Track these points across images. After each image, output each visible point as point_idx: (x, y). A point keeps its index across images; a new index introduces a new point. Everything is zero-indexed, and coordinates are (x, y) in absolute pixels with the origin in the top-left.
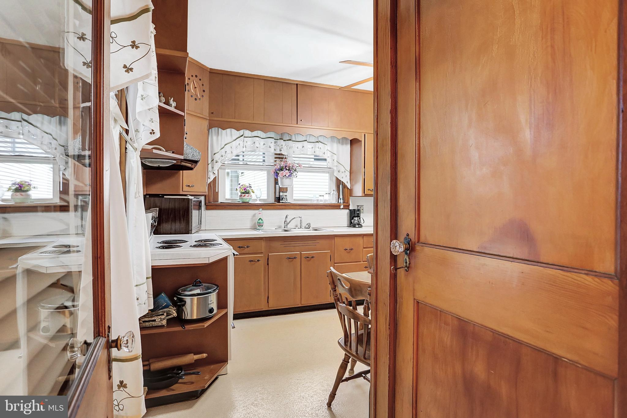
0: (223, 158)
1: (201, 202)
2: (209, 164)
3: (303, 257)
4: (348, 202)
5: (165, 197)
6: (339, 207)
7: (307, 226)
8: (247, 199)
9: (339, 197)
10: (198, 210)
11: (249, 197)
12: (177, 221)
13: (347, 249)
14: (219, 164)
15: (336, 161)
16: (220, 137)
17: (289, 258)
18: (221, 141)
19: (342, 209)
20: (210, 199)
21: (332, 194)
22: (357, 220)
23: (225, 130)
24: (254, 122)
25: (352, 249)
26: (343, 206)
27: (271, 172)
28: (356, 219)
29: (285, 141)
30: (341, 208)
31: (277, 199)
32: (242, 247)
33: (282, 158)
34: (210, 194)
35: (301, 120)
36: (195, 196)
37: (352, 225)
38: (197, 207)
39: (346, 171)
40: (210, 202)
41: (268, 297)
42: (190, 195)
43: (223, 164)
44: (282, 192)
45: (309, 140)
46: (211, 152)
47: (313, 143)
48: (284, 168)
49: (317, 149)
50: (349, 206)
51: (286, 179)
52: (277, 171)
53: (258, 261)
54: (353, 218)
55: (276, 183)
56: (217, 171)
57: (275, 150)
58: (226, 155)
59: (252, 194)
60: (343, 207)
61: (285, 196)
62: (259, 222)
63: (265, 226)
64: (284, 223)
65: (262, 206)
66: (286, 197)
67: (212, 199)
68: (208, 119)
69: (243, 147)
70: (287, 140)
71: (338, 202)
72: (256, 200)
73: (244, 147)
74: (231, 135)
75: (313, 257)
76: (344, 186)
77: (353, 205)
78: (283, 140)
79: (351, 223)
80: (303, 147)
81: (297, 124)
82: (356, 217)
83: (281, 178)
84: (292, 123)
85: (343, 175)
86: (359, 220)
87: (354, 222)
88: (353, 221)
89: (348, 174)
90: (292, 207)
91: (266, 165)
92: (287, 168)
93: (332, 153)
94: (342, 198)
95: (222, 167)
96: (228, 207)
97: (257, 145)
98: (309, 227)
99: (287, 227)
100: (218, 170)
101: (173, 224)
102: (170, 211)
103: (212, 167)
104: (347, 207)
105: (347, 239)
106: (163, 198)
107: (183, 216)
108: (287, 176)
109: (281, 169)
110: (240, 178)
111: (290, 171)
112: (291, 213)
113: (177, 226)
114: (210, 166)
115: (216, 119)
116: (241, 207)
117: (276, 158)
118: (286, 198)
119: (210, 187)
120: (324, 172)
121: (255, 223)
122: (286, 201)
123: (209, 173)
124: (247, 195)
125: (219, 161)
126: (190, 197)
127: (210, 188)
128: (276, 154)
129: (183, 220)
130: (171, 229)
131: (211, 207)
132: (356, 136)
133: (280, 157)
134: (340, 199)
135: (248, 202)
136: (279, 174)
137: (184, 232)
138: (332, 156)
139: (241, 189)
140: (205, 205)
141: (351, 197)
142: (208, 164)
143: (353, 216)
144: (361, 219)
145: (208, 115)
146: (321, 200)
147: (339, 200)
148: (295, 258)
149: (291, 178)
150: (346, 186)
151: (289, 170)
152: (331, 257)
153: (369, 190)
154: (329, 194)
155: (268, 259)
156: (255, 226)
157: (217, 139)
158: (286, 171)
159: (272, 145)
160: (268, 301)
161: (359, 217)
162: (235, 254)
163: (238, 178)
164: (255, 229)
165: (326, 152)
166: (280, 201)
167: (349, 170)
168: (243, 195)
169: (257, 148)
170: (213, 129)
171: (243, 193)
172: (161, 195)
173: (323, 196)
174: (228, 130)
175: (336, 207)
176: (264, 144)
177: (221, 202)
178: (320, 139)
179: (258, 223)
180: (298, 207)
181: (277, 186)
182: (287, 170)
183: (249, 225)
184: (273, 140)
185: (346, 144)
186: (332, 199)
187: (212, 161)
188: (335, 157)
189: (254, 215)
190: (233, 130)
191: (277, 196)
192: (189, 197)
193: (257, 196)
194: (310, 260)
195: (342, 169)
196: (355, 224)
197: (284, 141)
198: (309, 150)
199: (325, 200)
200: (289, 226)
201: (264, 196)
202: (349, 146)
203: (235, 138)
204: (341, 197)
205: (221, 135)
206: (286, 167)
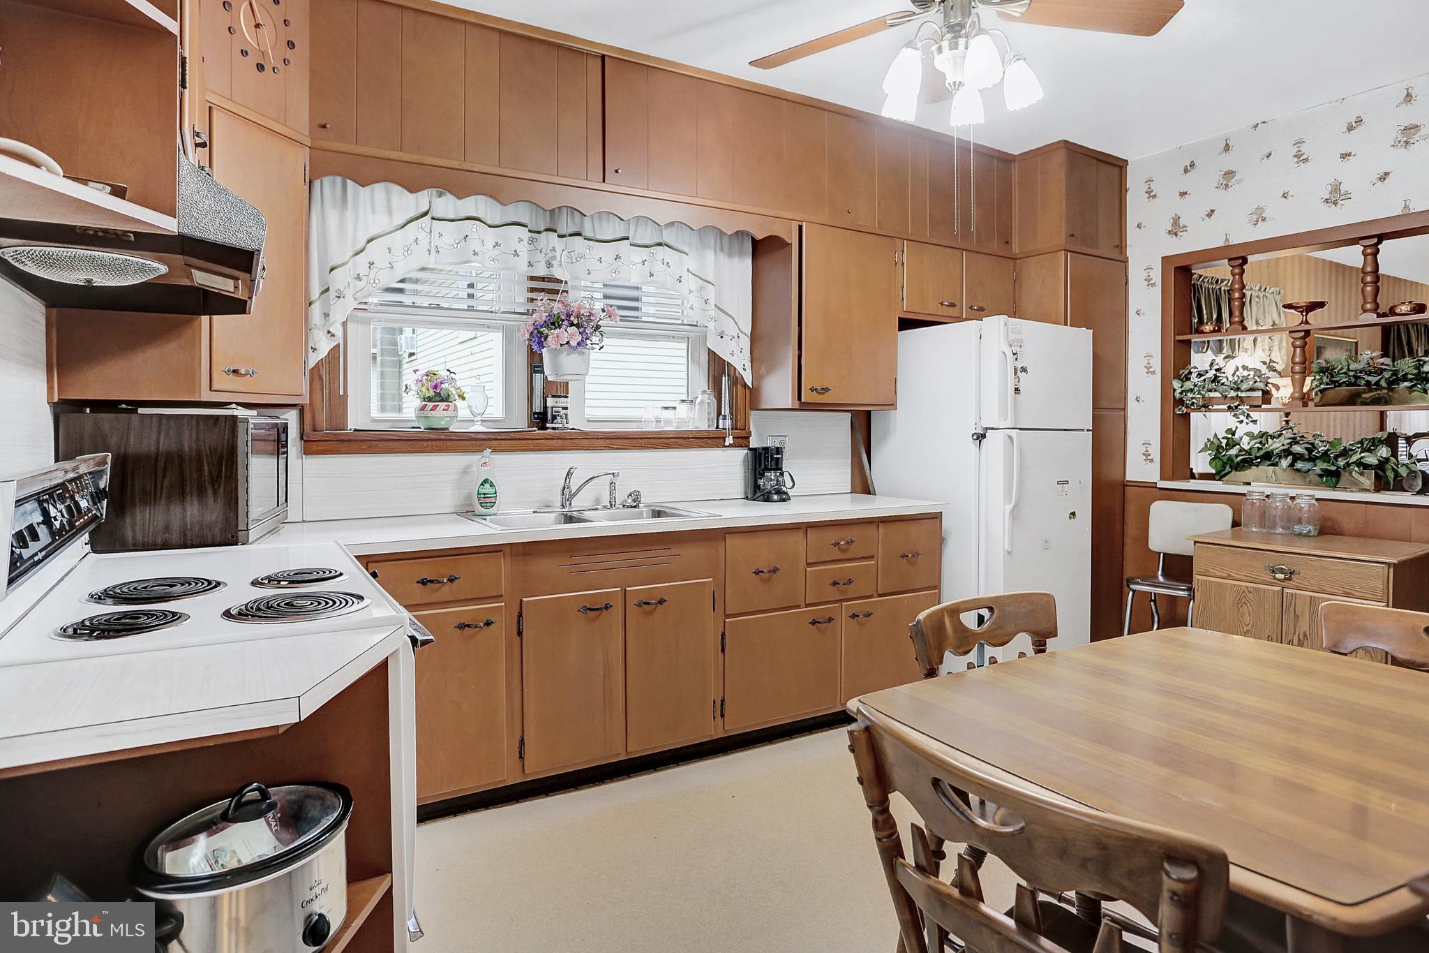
0: (361, 284)
1: (285, 428)
2: (315, 301)
3: (632, 601)
4: (745, 427)
5: (141, 411)
6: (722, 440)
7: (630, 501)
8: (442, 418)
9: (719, 413)
10: (272, 454)
11: (450, 413)
12: (188, 498)
13: (762, 572)
14: (350, 304)
15: (713, 306)
16: (349, 214)
17: (590, 609)
18: (355, 228)
19: (730, 446)
20: (318, 418)
21: (699, 404)
22: (773, 478)
23: (367, 188)
24: (466, 166)
25: (775, 570)
26: (733, 438)
27: (522, 332)
28: (772, 475)
29: (563, 236)
30: (727, 444)
31: (535, 418)
32: (431, 581)
33: (557, 292)
34: (317, 403)
35: (617, 171)
36: (262, 410)
37: (757, 493)
38: (271, 446)
39: (740, 334)
40: (318, 427)
41: (522, 741)
42: (238, 404)
43: (361, 303)
44: (553, 396)
45: (633, 239)
46: (322, 262)
47: (647, 247)
48: (563, 320)
49: (659, 267)
50: (749, 437)
51: (568, 354)
52: (542, 330)
53: (488, 624)
54: (762, 475)
55: (535, 365)
56: (341, 329)
57: (530, 265)
58: (372, 276)
59: (459, 403)
60: (732, 442)
61: (564, 408)
62: (484, 491)
63: (503, 506)
64: (560, 493)
65: (490, 439)
66: (565, 411)
67: (323, 418)
68: (310, 145)
69: (429, 251)
70: (570, 235)
71: (717, 427)
72: (473, 421)
73: (433, 251)
74: (390, 211)
75: (661, 602)
76: (736, 380)
77: (760, 435)
78: (555, 234)
79: (756, 487)
80: (618, 257)
81: (604, 181)
82: (769, 470)
83: (551, 351)
84: (588, 179)
85: (733, 346)
86: (780, 479)
87: (764, 484)
88: (761, 482)
89: (746, 342)
90: (585, 442)
91: (504, 312)
92: (572, 318)
93: (701, 279)
94: (727, 412)
95: (360, 314)
96: (381, 444)
97: (474, 244)
98: (635, 504)
99: (570, 504)
100: (344, 324)
101: (176, 510)
102: (161, 465)
103: (324, 314)
104: (742, 440)
105: (761, 540)
106: (133, 416)
107: (215, 481)
108: (574, 343)
109: (553, 324)
110: (405, 366)
111: (581, 330)
112: (584, 462)
113: (191, 512)
114: (316, 310)
115: (335, 146)
116: (425, 444)
117: (532, 290)
118: (566, 415)
119: (316, 378)
120: (674, 337)
121: (469, 496)
122: (566, 426)
123: (315, 331)
124: (443, 405)
125: (349, 294)
126: (240, 412)
127: (317, 382)
128: (533, 278)
129: (215, 492)
130: (167, 528)
131: (323, 446)
132: (777, 230)
133: (545, 286)
134: (721, 417)
135: (447, 429)
136: (546, 338)
137: (218, 539)
138: (702, 288)
139: (423, 385)
140: (302, 438)
141: (753, 412)
142: (310, 304)
143: (763, 467)
144: (786, 476)
145: (307, 132)
146: (668, 422)
147: (721, 421)
148: (607, 607)
149: (584, 350)
150: (739, 381)
151: (578, 326)
152: (716, 598)
153: (812, 390)
154: (692, 401)
155: (520, 615)
156: (472, 505)
157: (342, 224)
158: (569, 329)
159: (523, 248)
160: (520, 753)
161: (781, 469)
162: (420, 637)
163: (400, 367)
164: (466, 513)
165: (685, 276)
166: (548, 425)
167: (748, 331)
168: (430, 405)
169: (475, 254)
170: (327, 180)
171: (430, 399)
172: (124, 406)
173: (675, 408)
174: (379, 188)
175: (710, 440)
176: (497, 244)
177: (355, 430)
178: (668, 237)
179: (478, 494)
180: (602, 442)
181: (538, 378)
182: (572, 324)
183: (448, 499)
184: (523, 233)
185: (741, 254)
186: (697, 418)
187: (322, 293)
188: (711, 292)
189: (466, 471)
190: (396, 189)
191: (538, 408)
192: (235, 413)
193: (475, 410)
194: (652, 612)
195: (731, 330)
196: (770, 493)
197: (560, 236)
198: (634, 267)
199: (681, 421)
200: (577, 503)
201: (496, 410)
202: (748, 262)
203: (402, 221)
204: (726, 410)
205: (356, 209)
206: (569, 315)
